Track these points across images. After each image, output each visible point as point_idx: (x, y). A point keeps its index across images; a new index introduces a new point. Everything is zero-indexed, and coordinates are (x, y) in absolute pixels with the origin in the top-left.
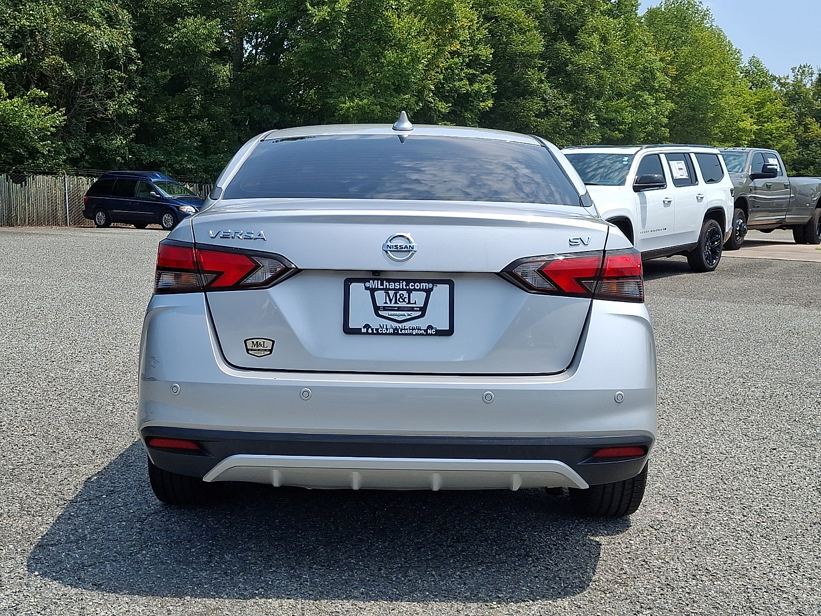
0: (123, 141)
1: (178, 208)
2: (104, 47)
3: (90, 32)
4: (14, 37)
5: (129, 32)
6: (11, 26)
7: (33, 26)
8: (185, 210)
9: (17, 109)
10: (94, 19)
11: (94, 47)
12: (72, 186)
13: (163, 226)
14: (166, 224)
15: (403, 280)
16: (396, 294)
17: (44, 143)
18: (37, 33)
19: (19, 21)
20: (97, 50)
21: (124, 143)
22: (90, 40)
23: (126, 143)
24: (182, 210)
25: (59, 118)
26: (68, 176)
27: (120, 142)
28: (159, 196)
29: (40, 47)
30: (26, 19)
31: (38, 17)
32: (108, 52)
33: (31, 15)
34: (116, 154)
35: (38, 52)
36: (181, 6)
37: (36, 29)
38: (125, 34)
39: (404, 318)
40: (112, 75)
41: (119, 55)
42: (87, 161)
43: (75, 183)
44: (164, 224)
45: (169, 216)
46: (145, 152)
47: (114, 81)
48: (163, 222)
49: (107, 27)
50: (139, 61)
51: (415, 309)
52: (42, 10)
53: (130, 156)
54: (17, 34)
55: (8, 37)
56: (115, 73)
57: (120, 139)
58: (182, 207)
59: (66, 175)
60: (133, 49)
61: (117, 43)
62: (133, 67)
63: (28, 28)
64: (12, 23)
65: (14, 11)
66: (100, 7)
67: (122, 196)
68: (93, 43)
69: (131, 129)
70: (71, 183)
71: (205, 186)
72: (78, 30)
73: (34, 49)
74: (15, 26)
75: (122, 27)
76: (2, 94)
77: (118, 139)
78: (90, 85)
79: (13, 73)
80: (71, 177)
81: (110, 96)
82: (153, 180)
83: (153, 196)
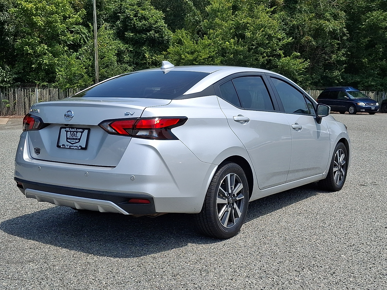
0: (338, 73)
1: (357, 103)
2: (330, 30)
3: (324, 24)
4: (290, 30)
5: (343, 22)
6: (289, 25)
7: (298, 24)
8: (360, 104)
9: (287, 62)
10: (327, 17)
11: (326, 30)
12: (312, 95)
13: (349, 112)
14: (351, 111)
15: (75, 128)
16: (73, 133)
17: (300, 76)
18: (300, 27)
19: (292, 22)
20: (327, 32)
21: (339, 74)
22: (324, 28)
23: (340, 74)
24: (359, 104)
25: (307, 64)
26: (311, 90)
27: (337, 73)
28: (348, 98)
29: (301, 33)
30: (296, 21)
31: (301, 19)
32: (333, 32)
33: (298, 19)
34: (335, 79)
35: (300, 35)
36: (371, 7)
37: (300, 25)
38: (342, 23)
39: (74, 142)
40: (334, 43)
41: (338, 33)
42: (321, 83)
43: (314, 93)
44: (350, 111)
45: (352, 108)
46: (350, 77)
47: (335, 45)
48: (350, 110)
49: (333, 20)
50: (348, 35)
51: (77, 139)
52: (303, 16)
53: (342, 80)
54: (291, 28)
55: (288, 30)
56: (335, 41)
57: (337, 72)
58: (359, 103)
59: (310, 90)
60: (345, 29)
61: (337, 27)
62: (345, 38)
63: (296, 25)
64: (289, 23)
65: (291, 18)
66: (331, 11)
67: (332, 99)
68: (325, 29)
69: (343, 67)
70: (312, 93)
71: (380, 93)
72: (319, 23)
73: (298, 34)
74: (291, 24)
75: (340, 19)
76: (281, 56)
77: (336, 72)
78: (323, 48)
79: (289, 46)
80: (312, 90)
81: (333, 52)
82: (347, 91)
83: (346, 98)
